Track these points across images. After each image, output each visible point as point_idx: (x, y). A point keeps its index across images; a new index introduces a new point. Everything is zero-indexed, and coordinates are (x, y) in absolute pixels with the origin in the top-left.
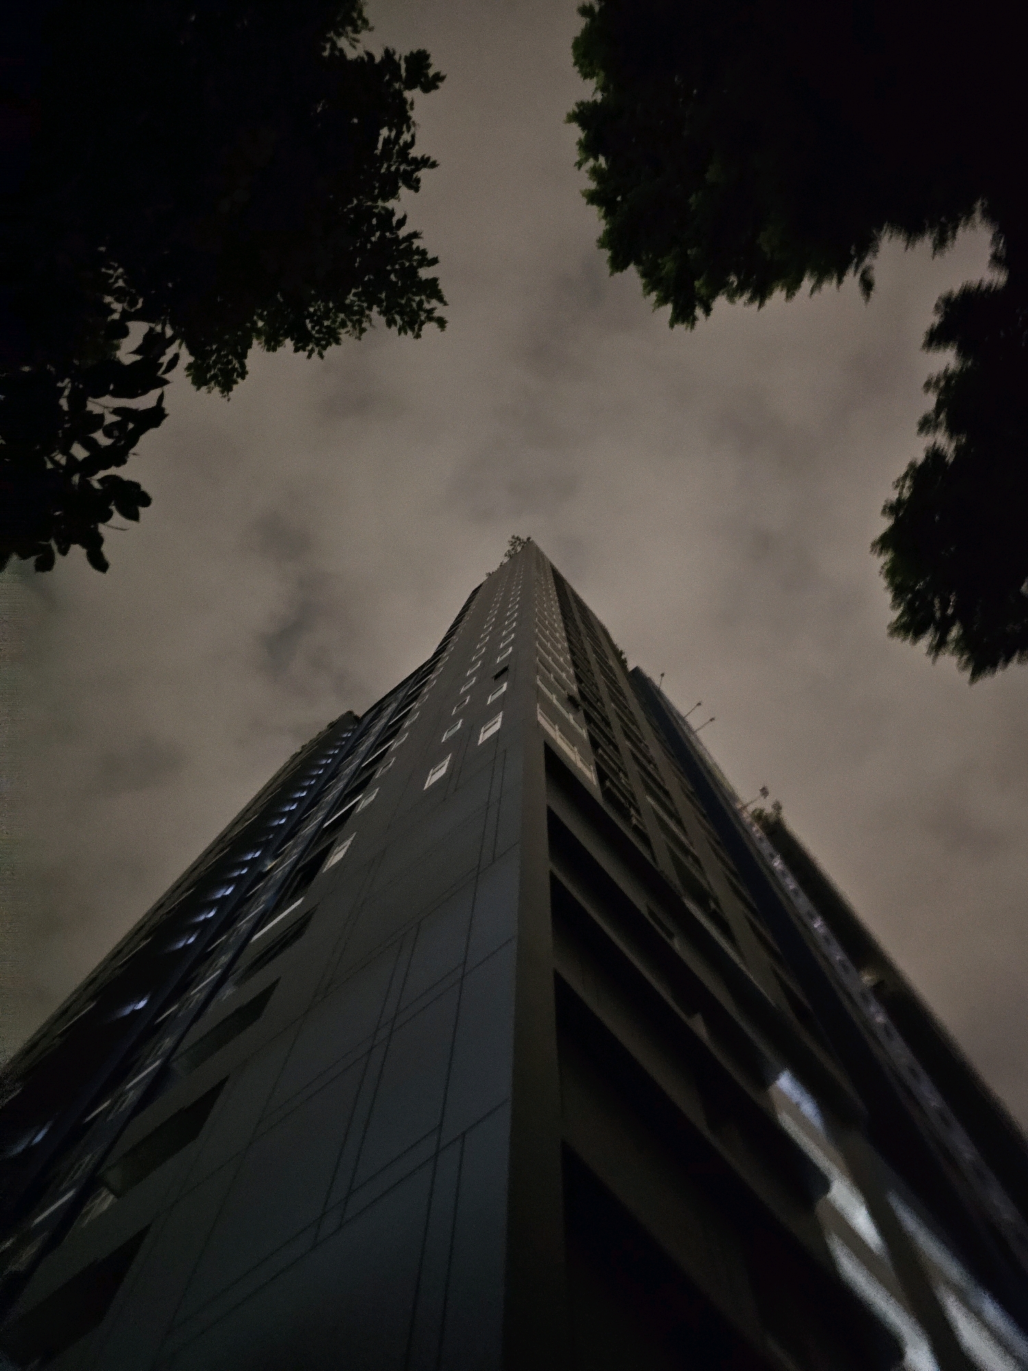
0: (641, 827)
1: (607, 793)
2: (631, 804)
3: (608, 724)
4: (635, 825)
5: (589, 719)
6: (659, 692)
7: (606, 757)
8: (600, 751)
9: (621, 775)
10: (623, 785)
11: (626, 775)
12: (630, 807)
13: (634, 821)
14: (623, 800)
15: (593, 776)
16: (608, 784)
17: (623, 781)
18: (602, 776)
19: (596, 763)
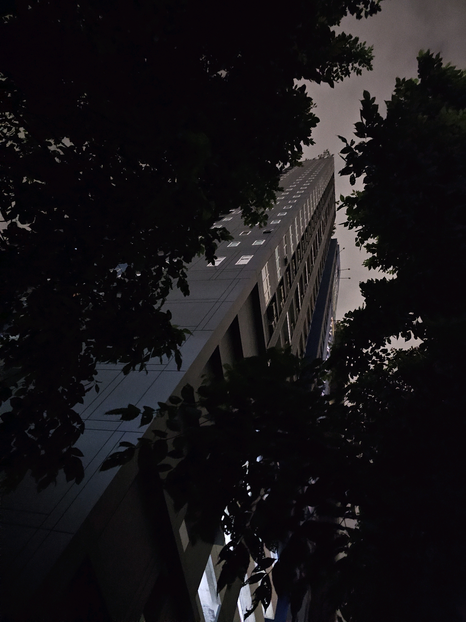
0: (274, 326)
1: (270, 308)
2: (277, 316)
3: (296, 273)
4: (272, 325)
5: (288, 270)
6: (337, 254)
7: (282, 290)
8: (282, 287)
9: (283, 300)
10: (280, 306)
11: (285, 301)
12: (276, 317)
13: (273, 323)
14: (275, 313)
15: (269, 300)
16: (274, 304)
17: (281, 304)
18: (273, 300)
19: (275, 294)
